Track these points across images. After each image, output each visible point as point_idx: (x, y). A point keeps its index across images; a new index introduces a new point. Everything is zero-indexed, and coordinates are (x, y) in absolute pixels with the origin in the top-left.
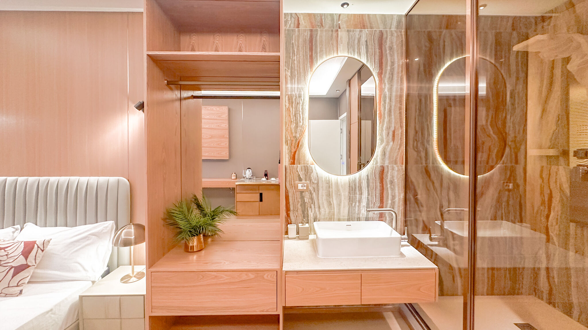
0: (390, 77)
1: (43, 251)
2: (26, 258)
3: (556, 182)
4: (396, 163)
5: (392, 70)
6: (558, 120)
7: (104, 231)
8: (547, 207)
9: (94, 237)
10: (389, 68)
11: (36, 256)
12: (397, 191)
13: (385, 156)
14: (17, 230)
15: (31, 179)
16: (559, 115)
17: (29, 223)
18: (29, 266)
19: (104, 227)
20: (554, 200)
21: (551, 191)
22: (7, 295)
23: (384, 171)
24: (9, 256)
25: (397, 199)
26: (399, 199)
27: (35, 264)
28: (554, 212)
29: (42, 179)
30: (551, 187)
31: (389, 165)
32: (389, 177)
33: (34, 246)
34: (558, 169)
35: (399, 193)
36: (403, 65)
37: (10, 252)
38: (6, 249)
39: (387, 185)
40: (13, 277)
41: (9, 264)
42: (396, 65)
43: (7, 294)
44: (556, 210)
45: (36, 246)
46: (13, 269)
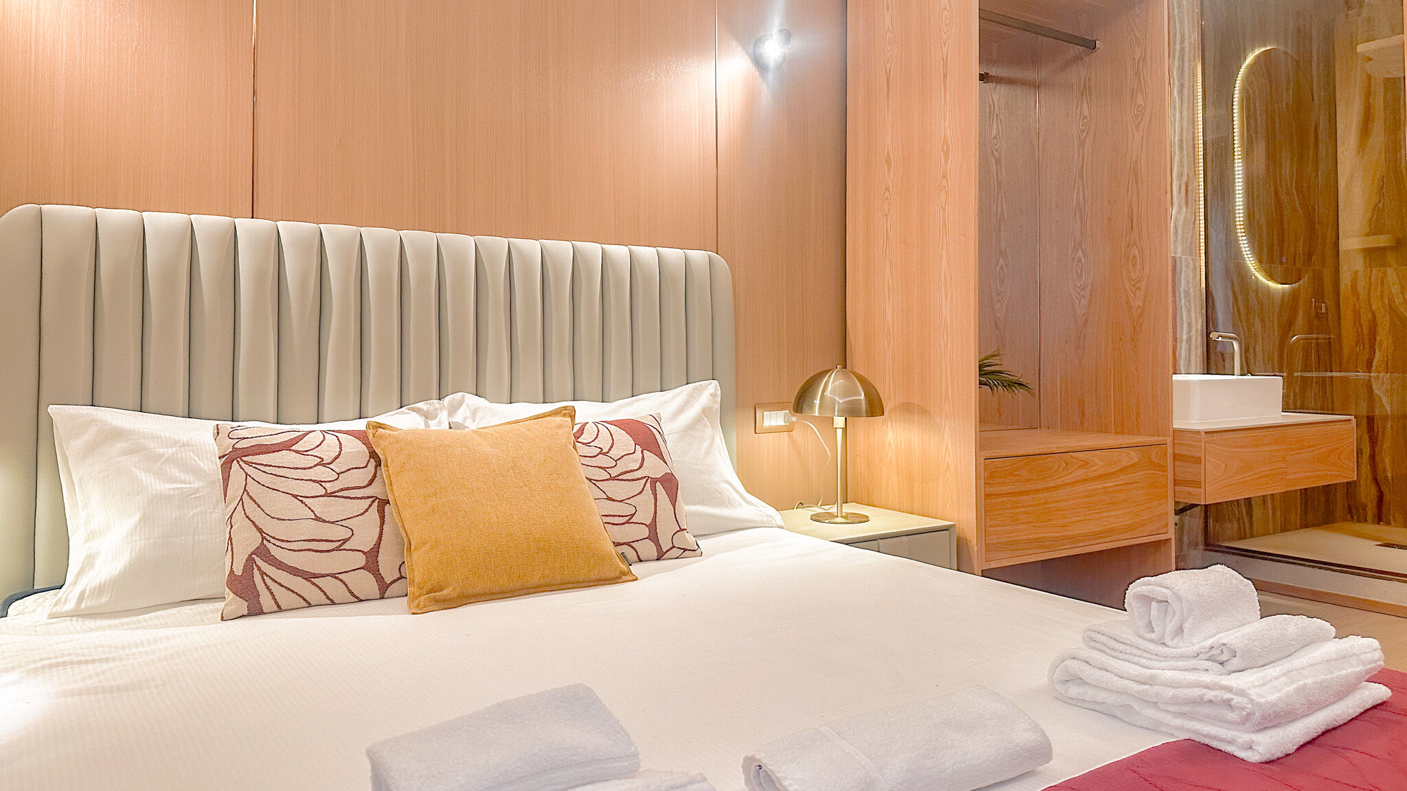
0: (1179, 67)
3: (1382, 296)
4: (1191, 255)
5: (1182, 50)
6: (1382, 188)
8: (1367, 346)
10: (1178, 46)
12: (1193, 315)
13: (1177, 238)
16: (1383, 177)
20: (1379, 329)
21: (1373, 314)
23: (1175, 268)
25: (1193, 332)
26: (1197, 330)
28: (1380, 351)
30: (1374, 307)
31: (1183, 257)
32: (1183, 282)
34: (1385, 273)
35: (1196, 318)
36: (1194, 44)
39: (1180, 301)
41: (638, 474)
42: (1187, 42)
44: (1384, 346)
46: (658, 484)
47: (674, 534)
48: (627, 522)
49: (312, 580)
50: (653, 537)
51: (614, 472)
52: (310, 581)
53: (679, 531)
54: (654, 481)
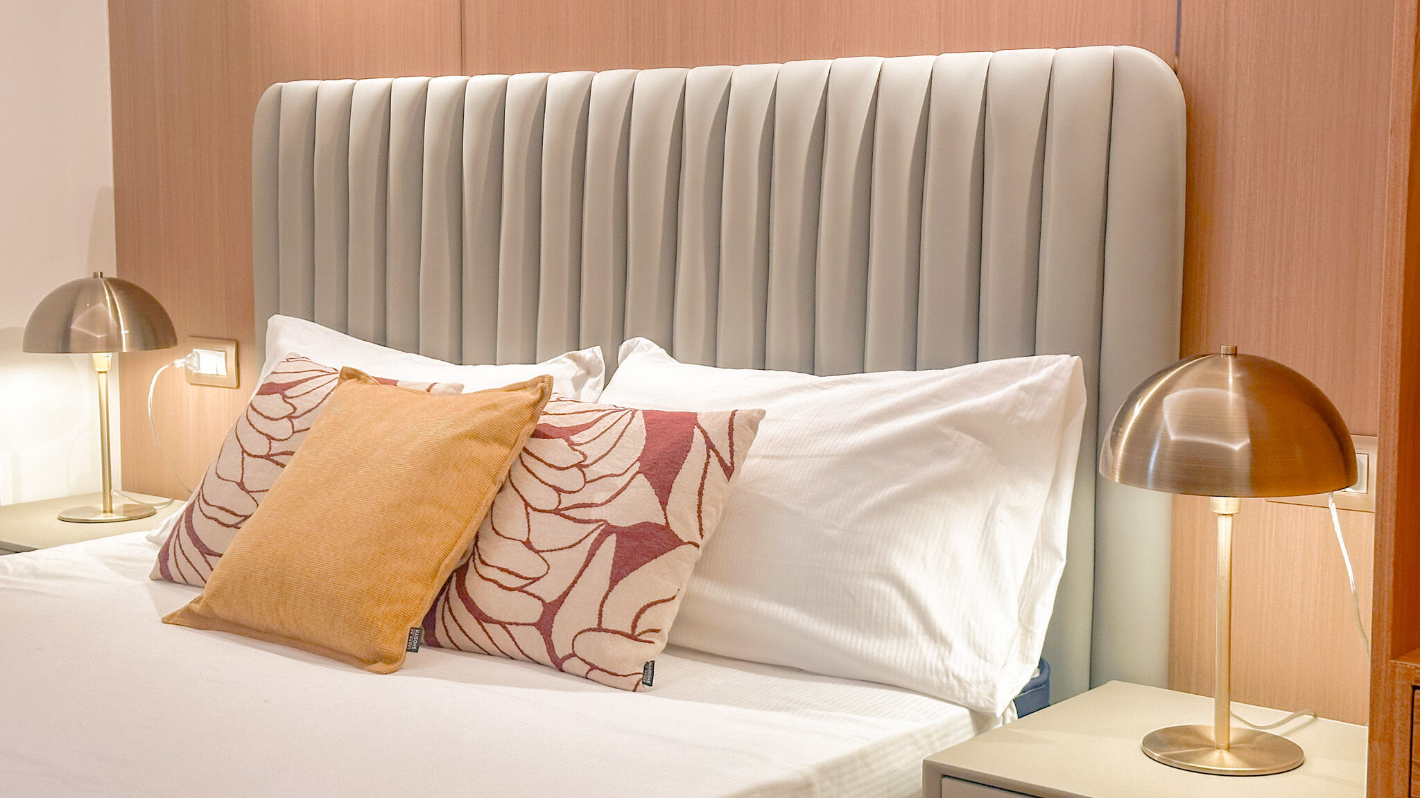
1: (729, 471)
2: (663, 492)
7: (1027, 414)
9: (969, 440)
11: (700, 494)
14: (589, 371)
15: (648, 80)
17: (643, 341)
18: (676, 542)
19: (1024, 389)
22: (595, 674)
24: (591, 473)
27: (698, 539)
29: (698, 76)
33: (691, 436)
37: (593, 452)
38: (575, 438)
40: (614, 581)
41: (594, 513)
43: (593, 667)
45: (698, 439)
46: (613, 538)
47: (580, 633)
48: (520, 589)
49: (206, 556)
50: (544, 626)
51: (567, 501)
52: (205, 557)
53: (594, 630)
54: (608, 530)
